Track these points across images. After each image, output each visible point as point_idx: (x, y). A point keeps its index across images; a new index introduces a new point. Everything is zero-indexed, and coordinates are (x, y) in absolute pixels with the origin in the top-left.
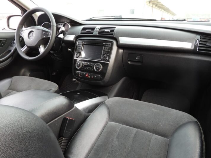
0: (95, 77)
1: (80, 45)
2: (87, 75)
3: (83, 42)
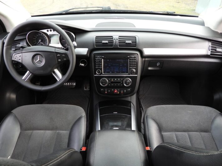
0: (125, 91)
1: (99, 60)
2: (116, 91)
3: (103, 57)
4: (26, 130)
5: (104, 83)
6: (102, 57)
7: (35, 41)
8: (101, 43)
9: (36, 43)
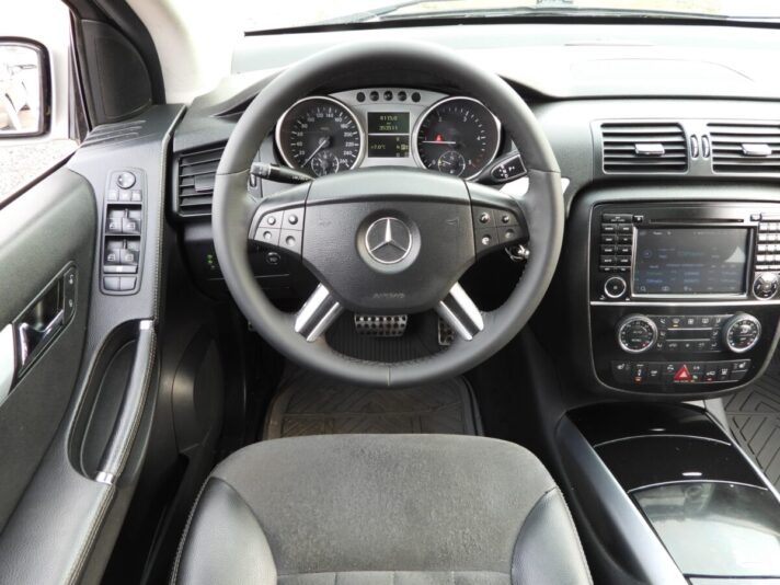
0: (724, 373)
1: (621, 231)
2: (684, 375)
3: (639, 218)
4: (303, 571)
5: (637, 336)
6: (635, 220)
7: (300, 144)
8: (633, 152)
9: (302, 153)
